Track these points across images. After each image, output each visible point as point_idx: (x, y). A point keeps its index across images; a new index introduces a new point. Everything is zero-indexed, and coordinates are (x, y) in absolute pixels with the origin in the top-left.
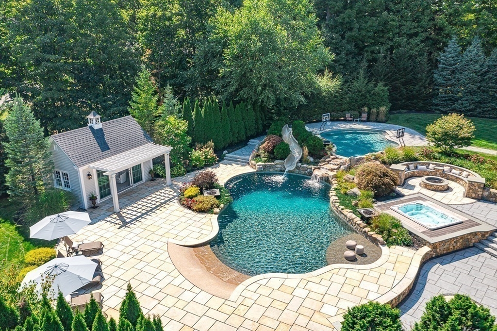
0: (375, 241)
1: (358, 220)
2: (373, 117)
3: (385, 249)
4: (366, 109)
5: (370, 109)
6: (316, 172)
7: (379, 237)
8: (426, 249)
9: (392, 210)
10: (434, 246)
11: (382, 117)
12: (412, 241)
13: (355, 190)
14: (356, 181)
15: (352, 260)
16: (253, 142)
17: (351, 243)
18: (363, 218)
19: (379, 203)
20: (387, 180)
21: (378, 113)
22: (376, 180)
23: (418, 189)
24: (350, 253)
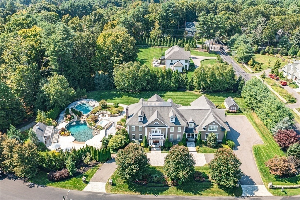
0: (98, 130)
1: (95, 128)
2: (84, 98)
3: (100, 131)
4: (82, 96)
5: (83, 96)
6: (81, 120)
7: (99, 130)
8: (105, 129)
9: (98, 124)
10: (106, 128)
11: (86, 97)
12: (103, 128)
13: (91, 122)
14: (91, 120)
15: (97, 134)
16: (61, 115)
17: (95, 132)
18: (95, 127)
19: (96, 123)
20: (96, 119)
21: (85, 97)
22: (94, 119)
23: (101, 118)
24: (96, 133)
